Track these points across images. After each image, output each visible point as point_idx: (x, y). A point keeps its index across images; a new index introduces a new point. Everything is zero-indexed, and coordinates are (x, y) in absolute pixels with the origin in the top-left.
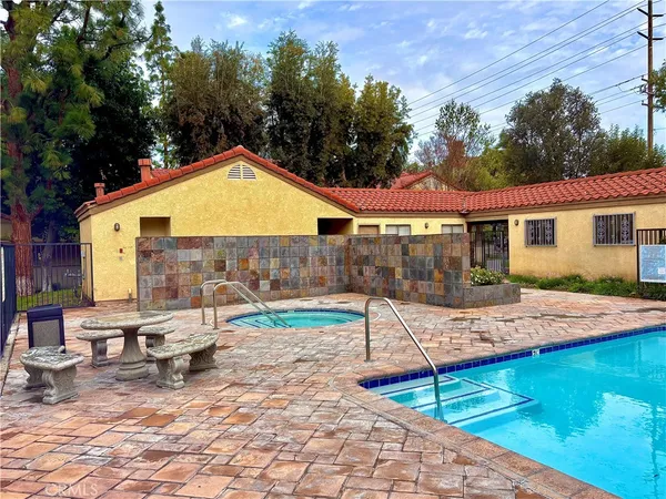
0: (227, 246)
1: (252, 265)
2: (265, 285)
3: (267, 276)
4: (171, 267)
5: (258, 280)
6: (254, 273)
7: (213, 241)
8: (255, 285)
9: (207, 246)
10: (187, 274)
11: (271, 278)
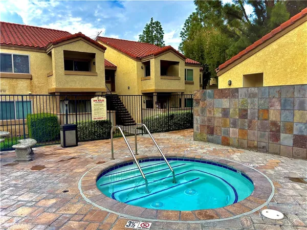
0: (250, 97)
1: (273, 115)
2: (286, 139)
3: (291, 130)
4: (210, 112)
5: (279, 131)
6: (274, 124)
7: (238, 92)
8: (276, 137)
9: (234, 96)
10: (219, 118)
11: (295, 132)
